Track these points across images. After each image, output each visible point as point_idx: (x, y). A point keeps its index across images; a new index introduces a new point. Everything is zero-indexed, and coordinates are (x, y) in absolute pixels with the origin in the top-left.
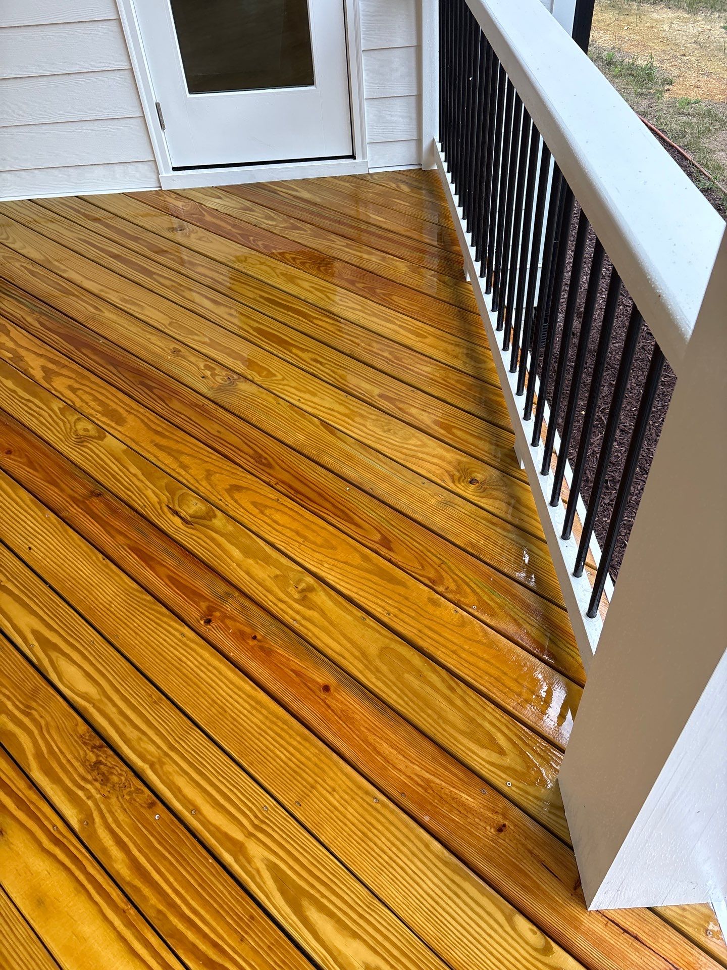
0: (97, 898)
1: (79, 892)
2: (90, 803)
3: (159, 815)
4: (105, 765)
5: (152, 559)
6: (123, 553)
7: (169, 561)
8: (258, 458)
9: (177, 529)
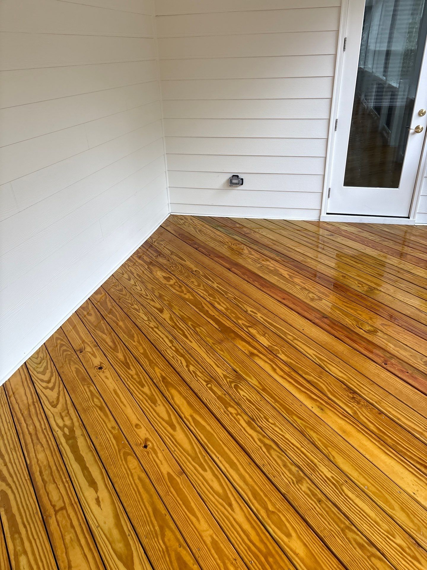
0: (367, 435)
1: (359, 432)
2: (354, 408)
3: (383, 417)
4: (357, 399)
5: (356, 341)
6: (343, 337)
7: (363, 343)
8: (391, 316)
9: (363, 334)
